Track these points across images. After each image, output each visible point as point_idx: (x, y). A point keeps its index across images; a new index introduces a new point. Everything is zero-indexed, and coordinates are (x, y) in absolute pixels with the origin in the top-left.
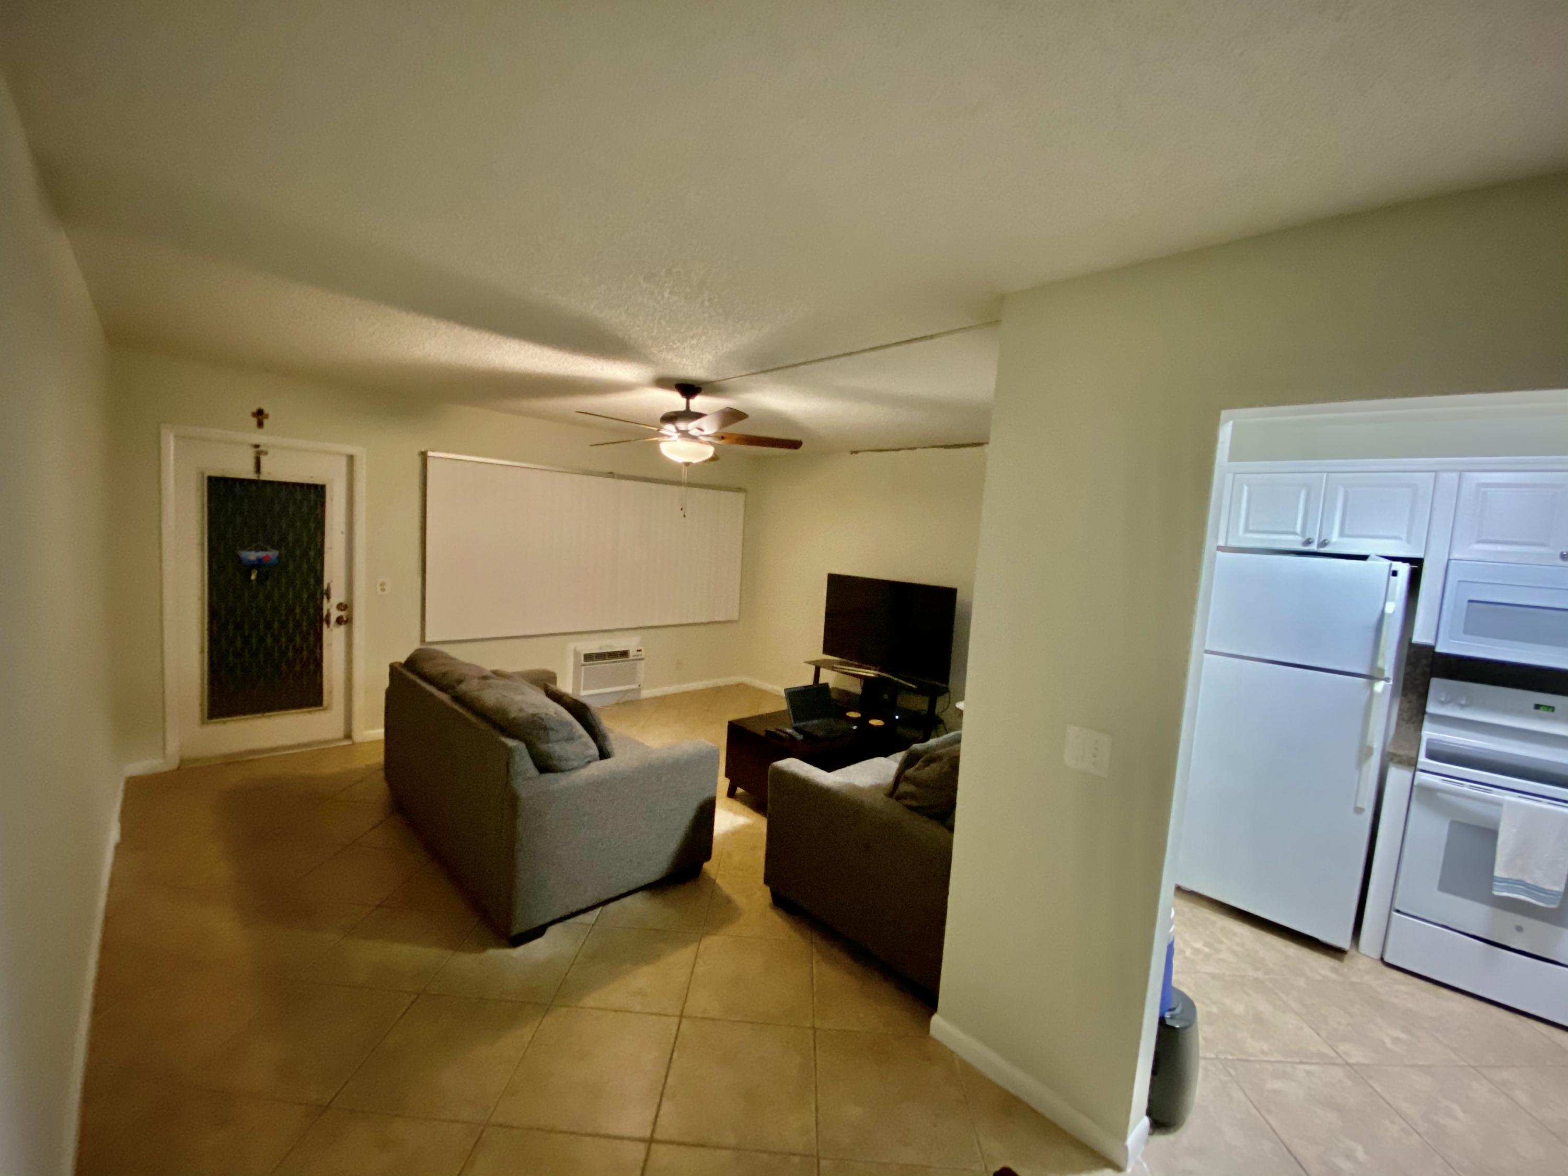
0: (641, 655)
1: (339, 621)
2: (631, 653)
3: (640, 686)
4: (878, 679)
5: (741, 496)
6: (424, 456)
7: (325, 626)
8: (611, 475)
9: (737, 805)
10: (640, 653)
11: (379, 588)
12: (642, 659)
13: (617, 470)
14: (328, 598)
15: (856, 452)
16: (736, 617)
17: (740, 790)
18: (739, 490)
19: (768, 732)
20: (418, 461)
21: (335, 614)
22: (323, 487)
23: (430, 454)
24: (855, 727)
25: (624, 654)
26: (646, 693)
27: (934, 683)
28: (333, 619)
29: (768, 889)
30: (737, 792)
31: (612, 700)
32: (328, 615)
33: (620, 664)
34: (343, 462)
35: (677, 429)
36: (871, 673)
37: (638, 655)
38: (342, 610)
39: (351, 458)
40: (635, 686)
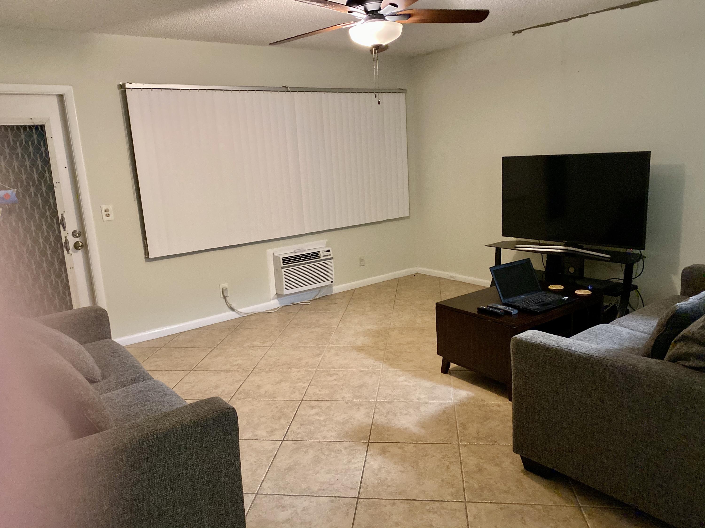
0: (330, 255)
1: (76, 246)
2: (322, 254)
3: (332, 282)
4: (567, 254)
5: (402, 96)
6: (122, 88)
7: (65, 252)
8: (285, 89)
9: (452, 379)
10: (328, 253)
11: (104, 214)
12: (332, 258)
13: (290, 85)
14: (64, 228)
15: (520, 32)
16: (407, 215)
17: (453, 366)
18: (401, 91)
19: (480, 310)
20: (117, 93)
21: (72, 241)
22: (42, 127)
23: (128, 85)
24: (566, 298)
25: (316, 255)
26: (337, 289)
27: (629, 251)
28: (71, 246)
29: (518, 456)
30: (450, 368)
31: (310, 297)
32: (67, 242)
33: (313, 264)
34: (55, 101)
35: (366, 10)
36: (558, 249)
37: (327, 255)
38: (77, 237)
39: (61, 97)
40: (329, 283)
